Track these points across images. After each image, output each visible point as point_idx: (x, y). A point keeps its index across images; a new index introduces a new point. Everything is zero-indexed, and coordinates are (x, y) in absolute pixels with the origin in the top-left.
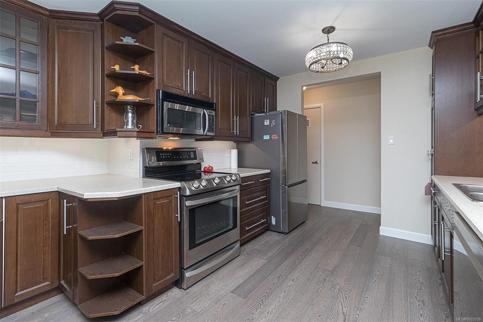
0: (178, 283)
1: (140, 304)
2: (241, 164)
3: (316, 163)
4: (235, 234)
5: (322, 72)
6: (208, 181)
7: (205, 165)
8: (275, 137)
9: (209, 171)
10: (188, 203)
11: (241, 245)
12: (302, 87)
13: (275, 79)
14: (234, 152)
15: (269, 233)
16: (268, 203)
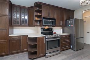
0: (45, 56)
1: (37, 58)
2: (63, 32)
3: (89, 32)
4: (59, 48)
5: (87, 5)
6: (55, 35)
7: (54, 32)
8: (72, 25)
9: (55, 33)
10: (46, 40)
11: (61, 51)
12: (82, 12)
13: (73, 11)
14: (62, 29)
15: (70, 49)
16: (70, 42)
